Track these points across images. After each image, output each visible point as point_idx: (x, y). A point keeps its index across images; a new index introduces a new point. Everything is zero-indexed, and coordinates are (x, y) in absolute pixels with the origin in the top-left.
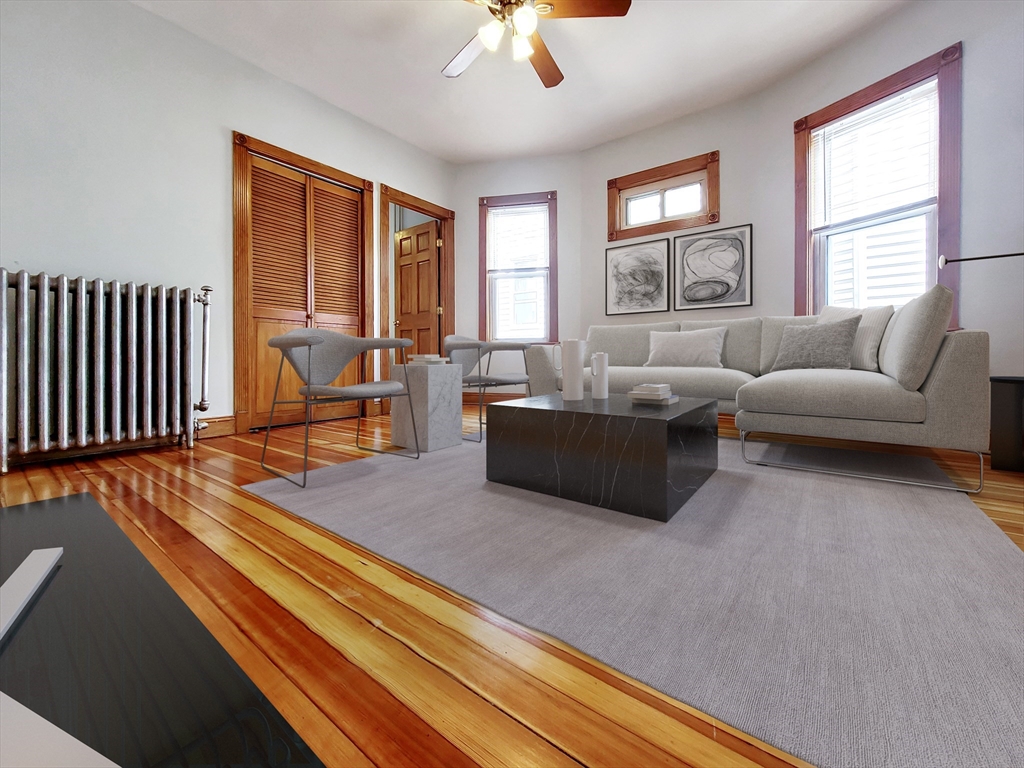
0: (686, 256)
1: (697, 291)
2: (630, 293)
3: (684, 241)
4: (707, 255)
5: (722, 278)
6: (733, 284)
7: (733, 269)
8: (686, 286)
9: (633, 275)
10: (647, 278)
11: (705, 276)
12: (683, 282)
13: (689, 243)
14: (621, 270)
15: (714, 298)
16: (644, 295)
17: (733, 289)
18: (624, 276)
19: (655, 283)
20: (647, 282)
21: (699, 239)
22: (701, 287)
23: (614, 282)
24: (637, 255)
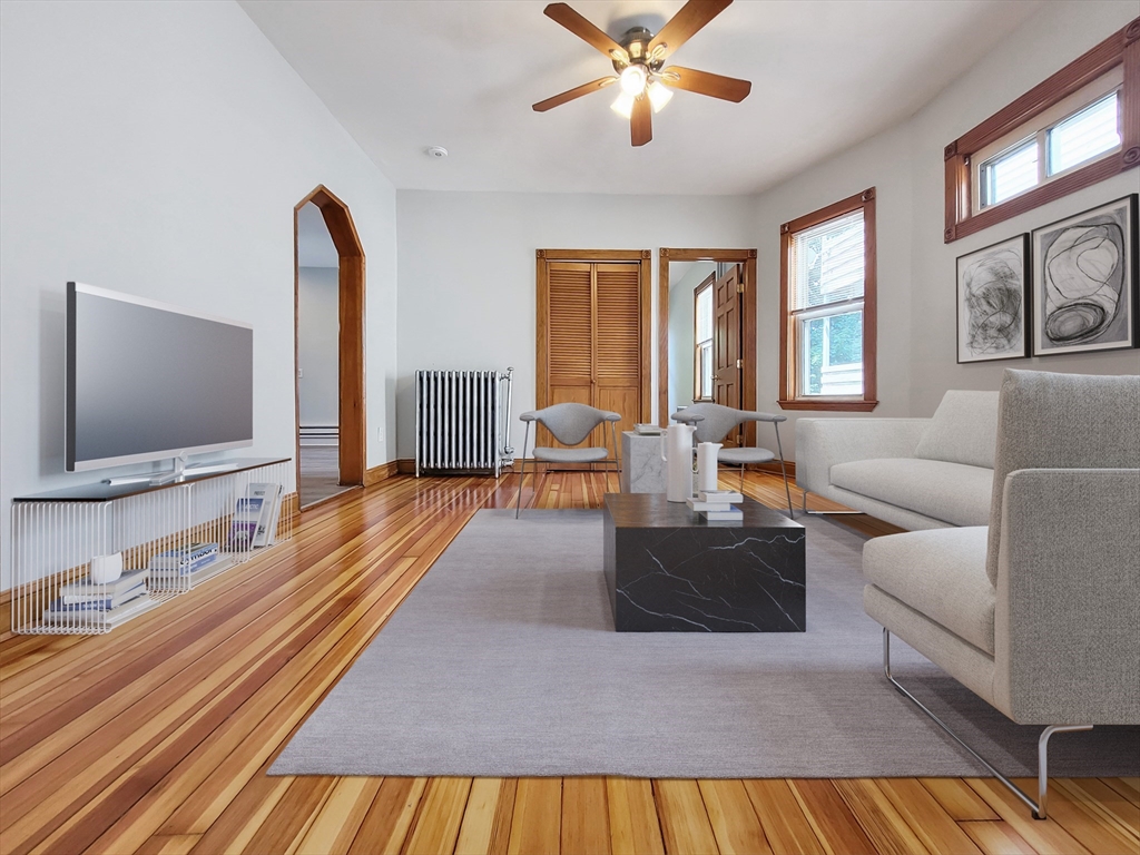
0: (1048, 262)
1: (1062, 322)
2: (984, 327)
3: (1046, 235)
4: (1074, 258)
5: (1095, 298)
6: (1110, 308)
7: (1109, 281)
8: (1048, 313)
9: (986, 297)
10: (1002, 302)
11: (1073, 295)
12: (1044, 307)
13: (1051, 239)
14: (974, 290)
15: (1086, 334)
16: (999, 330)
17: (1110, 318)
18: (978, 299)
19: (1011, 311)
20: (1003, 309)
21: (1067, 229)
22: (1067, 315)
23: (967, 310)
24: (990, 263)
